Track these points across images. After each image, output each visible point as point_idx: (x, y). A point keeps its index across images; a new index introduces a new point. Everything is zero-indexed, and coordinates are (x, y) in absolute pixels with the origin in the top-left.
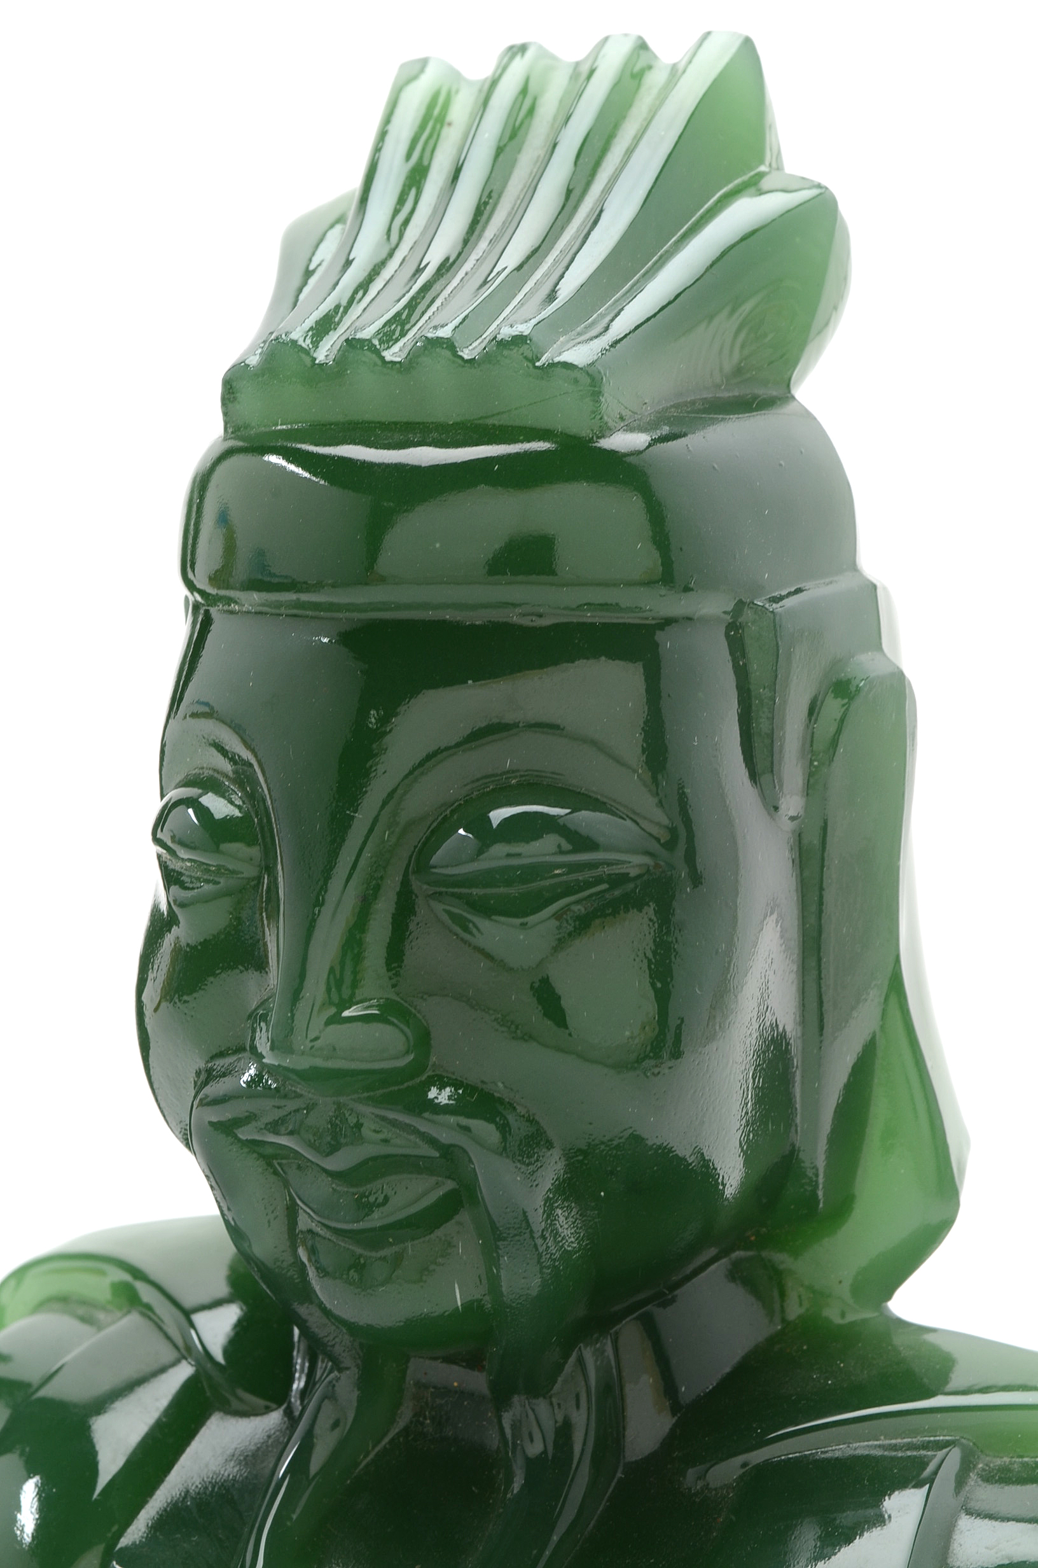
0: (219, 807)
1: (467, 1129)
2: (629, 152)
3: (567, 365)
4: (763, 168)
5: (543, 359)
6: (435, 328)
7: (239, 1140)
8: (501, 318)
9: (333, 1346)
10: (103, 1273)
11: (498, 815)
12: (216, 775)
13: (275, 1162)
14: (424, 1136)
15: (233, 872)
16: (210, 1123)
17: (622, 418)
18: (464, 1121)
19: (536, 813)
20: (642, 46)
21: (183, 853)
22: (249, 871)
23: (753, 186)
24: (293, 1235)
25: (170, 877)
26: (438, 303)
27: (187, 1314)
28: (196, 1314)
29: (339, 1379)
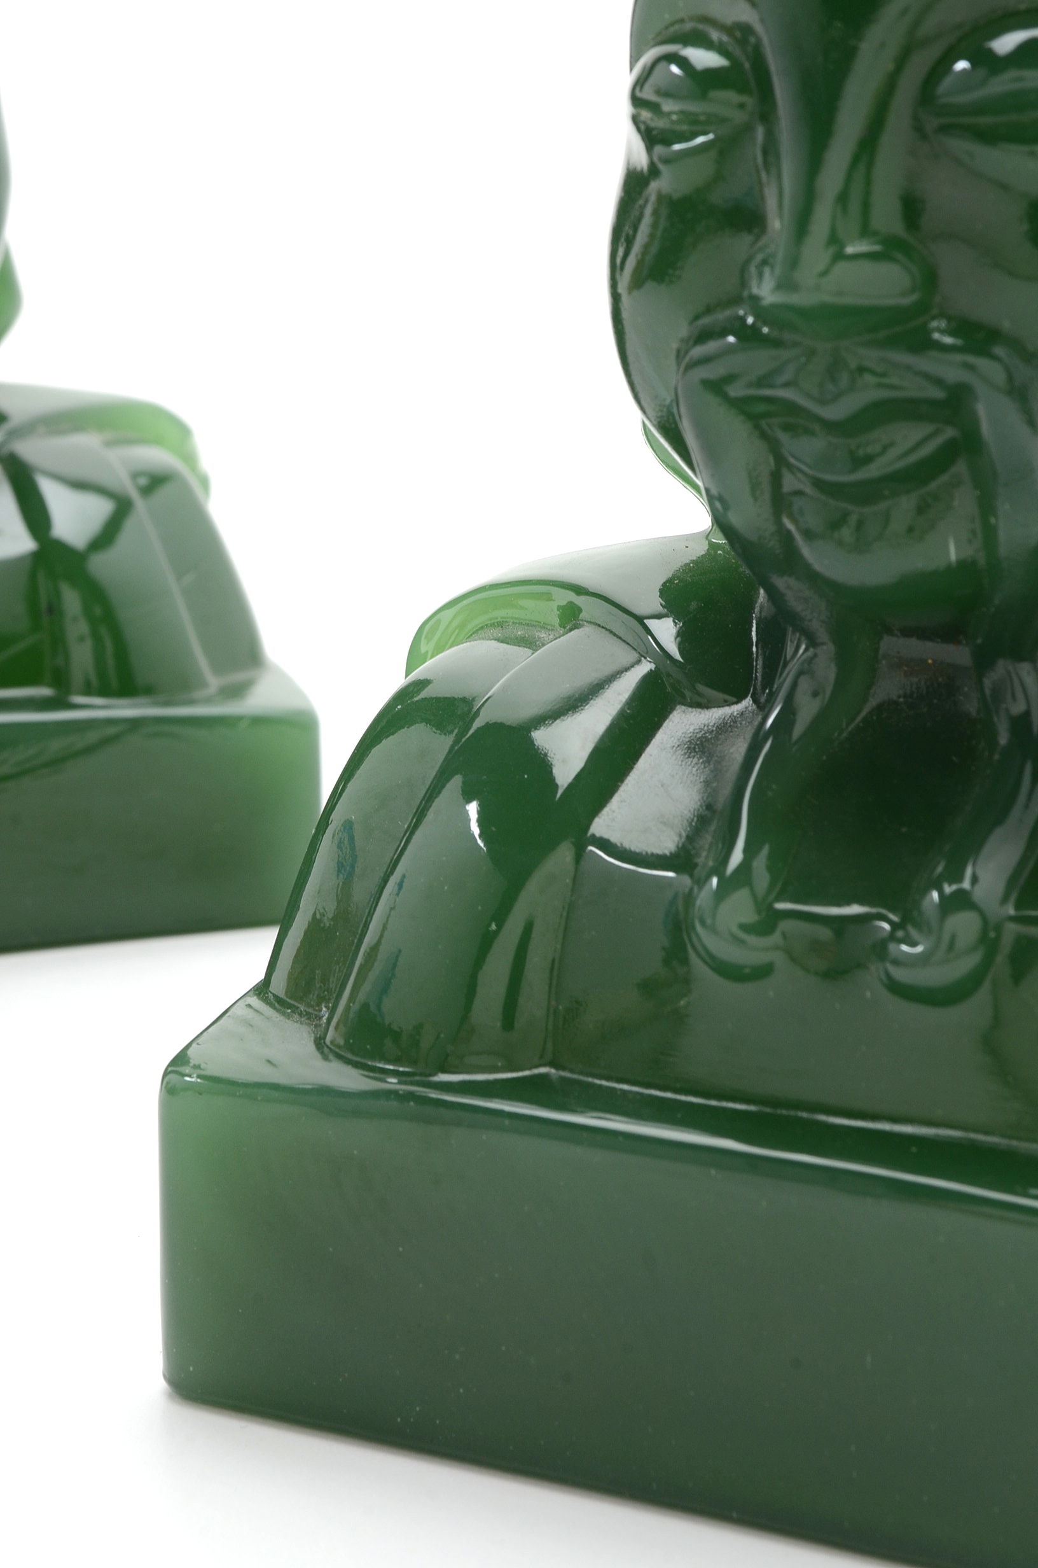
0: (703, 58)
1: (971, 367)
7: (730, 398)
9: (810, 620)
10: (549, 597)
11: (1006, 43)
12: (700, 26)
13: (763, 423)
14: (927, 376)
15: (726, 119)
16: (701, 381)
18: (971, 359)
21: (668, 106)
22: (739, 117)
24: (780, 502)
25: (651, 137)
27: (640, 619)
28: (647, 622)
29: (815, 655)
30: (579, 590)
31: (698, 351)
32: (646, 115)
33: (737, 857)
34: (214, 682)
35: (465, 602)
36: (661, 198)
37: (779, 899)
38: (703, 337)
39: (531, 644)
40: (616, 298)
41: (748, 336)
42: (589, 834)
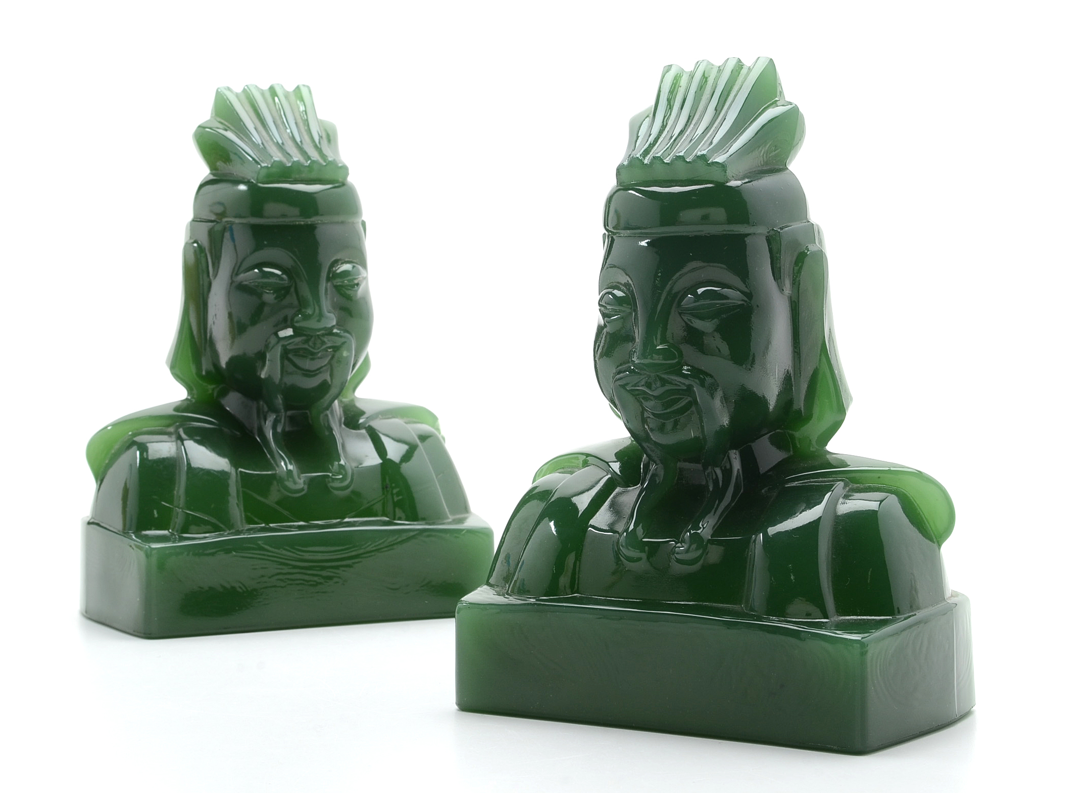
0: (618, 293)
2: (736, 96)
3: (717, 163)
4: (777, 99)
5: (710, 161)
6: (679, 152)
7: (627, 390)
8: (698, 149)
9: (654, 457)
10: (577, 458)
11: (700, 291)
12: (617, 284)
13: (637, 397)
14: (681, 383)
15: (624, 311)
16: (619, 385)
17: (733, 177)
19: (711, 289)
20: (739, 61)
21: (608, 308)
22: (628, 311)
23: (775, 104)
24: (644, 421)
25: (604, 315)
26: (679, 144)
27: (607, 463)
28: (609, 463)
29: (657, 468)
30: (588, 455)
31: (618, 376)
32: (603, 309)
33: (632, 527)
34: (451, 518)
35: (549, 464)
36: (607, 333)
37: (644, 538)
38: (619, 373)
39: (571, 473)
40: (595, 361)
41: (632, 372)
42: (589, 524)
